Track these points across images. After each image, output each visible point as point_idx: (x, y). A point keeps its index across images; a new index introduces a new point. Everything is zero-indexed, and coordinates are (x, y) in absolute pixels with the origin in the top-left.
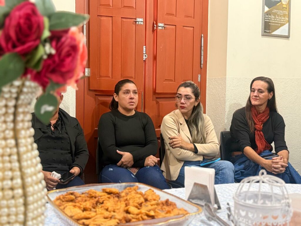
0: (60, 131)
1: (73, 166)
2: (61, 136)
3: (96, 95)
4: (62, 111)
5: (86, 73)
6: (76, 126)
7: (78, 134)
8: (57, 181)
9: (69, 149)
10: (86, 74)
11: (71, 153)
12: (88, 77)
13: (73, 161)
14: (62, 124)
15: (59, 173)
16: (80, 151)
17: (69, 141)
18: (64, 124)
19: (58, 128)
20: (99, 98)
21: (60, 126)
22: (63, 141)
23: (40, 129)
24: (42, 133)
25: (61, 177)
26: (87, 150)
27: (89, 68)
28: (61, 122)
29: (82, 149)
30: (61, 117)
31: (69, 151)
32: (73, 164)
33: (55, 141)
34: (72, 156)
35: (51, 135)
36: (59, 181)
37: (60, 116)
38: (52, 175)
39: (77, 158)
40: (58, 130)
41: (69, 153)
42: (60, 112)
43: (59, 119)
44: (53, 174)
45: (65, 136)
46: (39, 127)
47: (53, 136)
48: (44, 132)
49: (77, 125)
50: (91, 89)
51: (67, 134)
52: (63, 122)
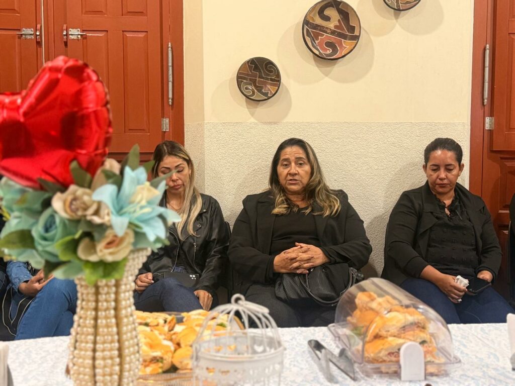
0: (460, 217)
1: (480, 269)
2: (461, 224)
3: (502, 158)
4: (459, 186)
5: (486, 124)
6: (482, 210)
7: (486, 221)
8: (464, 291)
9: (474, 243)
10: (487, 127)
11: (476, 249)
12: (490, 130)
13: (480, 262)
14: (461, 206)
15: (466, 278)
16: (488, 247)
17: (473, 233)
18: (465, 207)
19: (457, 212)
20: (506, 163)
21: (459, 208)
22: (465, 232)
23: (432, 213)
24: (436, 219)
25: (468, 284)
26: (499, 246)
27: (491, 116)
28: (459, 203)
29: (491, 244)
30: (459, 195)
31: (474, 247)
32: (481, 266)
33: (455, 231)
34: (477, 254)
35: (448, 222)
36: (467, 290)
37: (457, 193)
38: (456, 281)
39: (486, 257)
40: (457, 215)
41: (474, 250)
42: (457, 188)
43: (455, 198)
44: (458, 279)
45: (468, 223)
46: (430, 211)
47: (451, 223)
48: (437, 218)
49: (484, 208)
50: (494, 150)
51: (470, 221)
52: (462, 204)
